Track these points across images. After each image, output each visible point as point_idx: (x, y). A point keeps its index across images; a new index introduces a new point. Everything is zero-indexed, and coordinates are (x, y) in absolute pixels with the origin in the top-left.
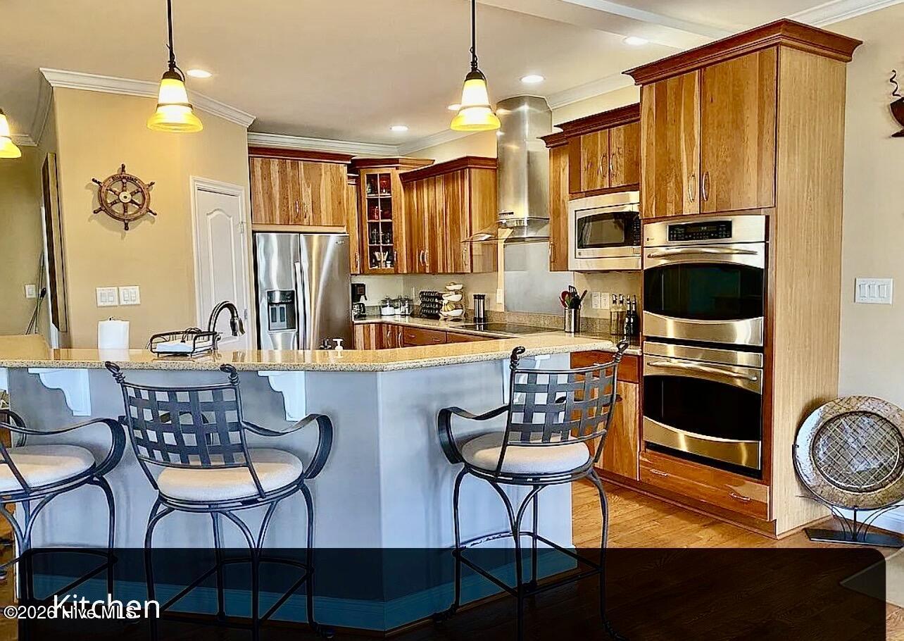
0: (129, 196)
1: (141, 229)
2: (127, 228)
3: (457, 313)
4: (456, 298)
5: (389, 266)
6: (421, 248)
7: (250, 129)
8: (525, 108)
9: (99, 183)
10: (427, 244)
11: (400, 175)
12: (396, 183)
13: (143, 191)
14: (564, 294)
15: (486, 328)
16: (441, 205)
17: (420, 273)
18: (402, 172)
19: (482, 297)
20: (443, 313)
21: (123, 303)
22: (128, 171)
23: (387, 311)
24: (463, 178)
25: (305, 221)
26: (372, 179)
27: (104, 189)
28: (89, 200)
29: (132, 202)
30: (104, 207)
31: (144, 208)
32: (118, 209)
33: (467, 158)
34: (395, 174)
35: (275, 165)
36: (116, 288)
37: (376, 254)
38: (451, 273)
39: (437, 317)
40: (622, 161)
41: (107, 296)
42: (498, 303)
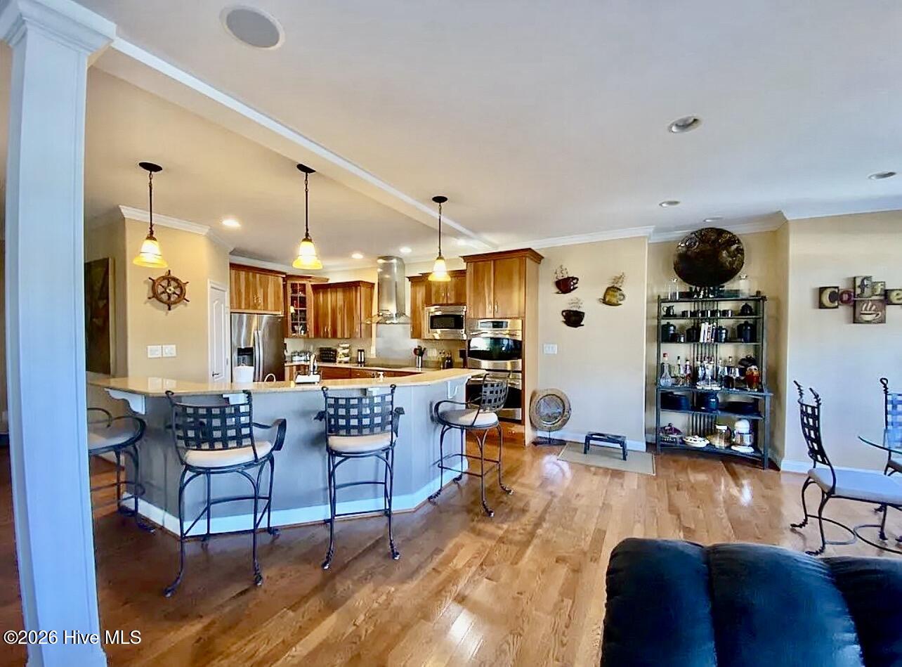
0: (173, 289)
1: (178, 309)
2: (169, 309)
3: (347, 359)
4: (346, 351)
5: (302, 334)
6: (325, 325)
7: (231, 253)
8: (394, 261)
9: (153, 280)
10: (330, 324)
11: (312, 285)
12: (309, 290)
13: (181, 286)
14: (415, 350)
15: (364, 366)
16: (340, 303)
17: (324, 337)
18: (313, 283)
19: (361, 351)
20: (338, 359)
21: (164, 355)
22: (172, 274)
23: (296, 358)
24: (356, 292)
25: (259, 308)
26: (293, 286)
27: (157, 284)
28: (146, 290)
29: (174, 293)
30: (155, 295)
31: (181, 296)
32: (164, 297)
33: (359, 282)
34: (309, 284)
35: (243, 274)
36: (160, 346)
37: (295, 327)
38: (347, 339)
39: (335, 361)
40: (453, 293)
41: (154, 351)
42: (372, 353)
